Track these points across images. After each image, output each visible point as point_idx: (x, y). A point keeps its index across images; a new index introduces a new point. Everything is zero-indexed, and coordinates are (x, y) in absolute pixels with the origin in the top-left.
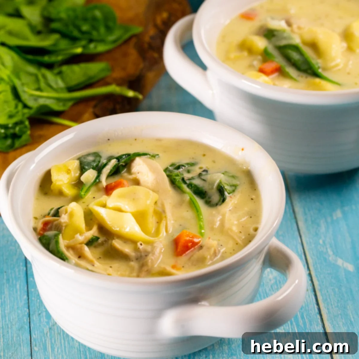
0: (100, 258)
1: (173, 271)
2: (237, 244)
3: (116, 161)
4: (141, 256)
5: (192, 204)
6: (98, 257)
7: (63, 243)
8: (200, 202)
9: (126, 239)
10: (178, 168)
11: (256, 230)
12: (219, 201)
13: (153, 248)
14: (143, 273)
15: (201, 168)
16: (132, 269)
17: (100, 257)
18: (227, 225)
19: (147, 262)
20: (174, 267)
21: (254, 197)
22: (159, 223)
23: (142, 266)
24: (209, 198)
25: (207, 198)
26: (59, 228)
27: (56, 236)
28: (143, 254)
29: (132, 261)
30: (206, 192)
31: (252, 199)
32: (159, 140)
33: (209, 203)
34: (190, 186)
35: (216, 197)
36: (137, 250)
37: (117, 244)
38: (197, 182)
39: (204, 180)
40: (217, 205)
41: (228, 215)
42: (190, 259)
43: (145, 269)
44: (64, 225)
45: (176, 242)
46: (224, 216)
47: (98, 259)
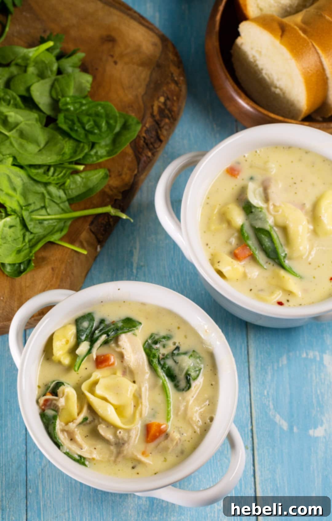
0: (87, 436)
1: (143, 459)
2: (195, 432)
3: (106, 337)
4: (119, 443)
5: (164, 388)
6: (86, 435)
7: (59, 425)
8: (169, 385)
9: (109, 425)
10: (156, 342)
11: (212, 419)
12: (185, 387)
13: (129, 437)
14: (120, 459)
15: (174, 344)
16: (112, 453)
17: (88, 435)
18: (189, 414)
19: (123, 451)
20: (144, 453)
21: (213, 383)
22: (136, 407)
23: (119, 453)
24: (178, 382)
25: (176, 381)
26: (56, 409)
27: (55, 418)
28: (121, 441)
29: (112, 445)
30: (176, 376)
31: (212, 385)
32: (143, 304)
33: (177, 386)
34: (163, 367)
35: (183, 384)
36: (115, 435)
38: (170, 363)
39: (175, 362)
40: (183, 390)
41: (191, 402)
42: (157, 447)
43: (121, 455)
44: (61, 408)
45: (147, 428)
46: (188, 402)
47: (85, 437)
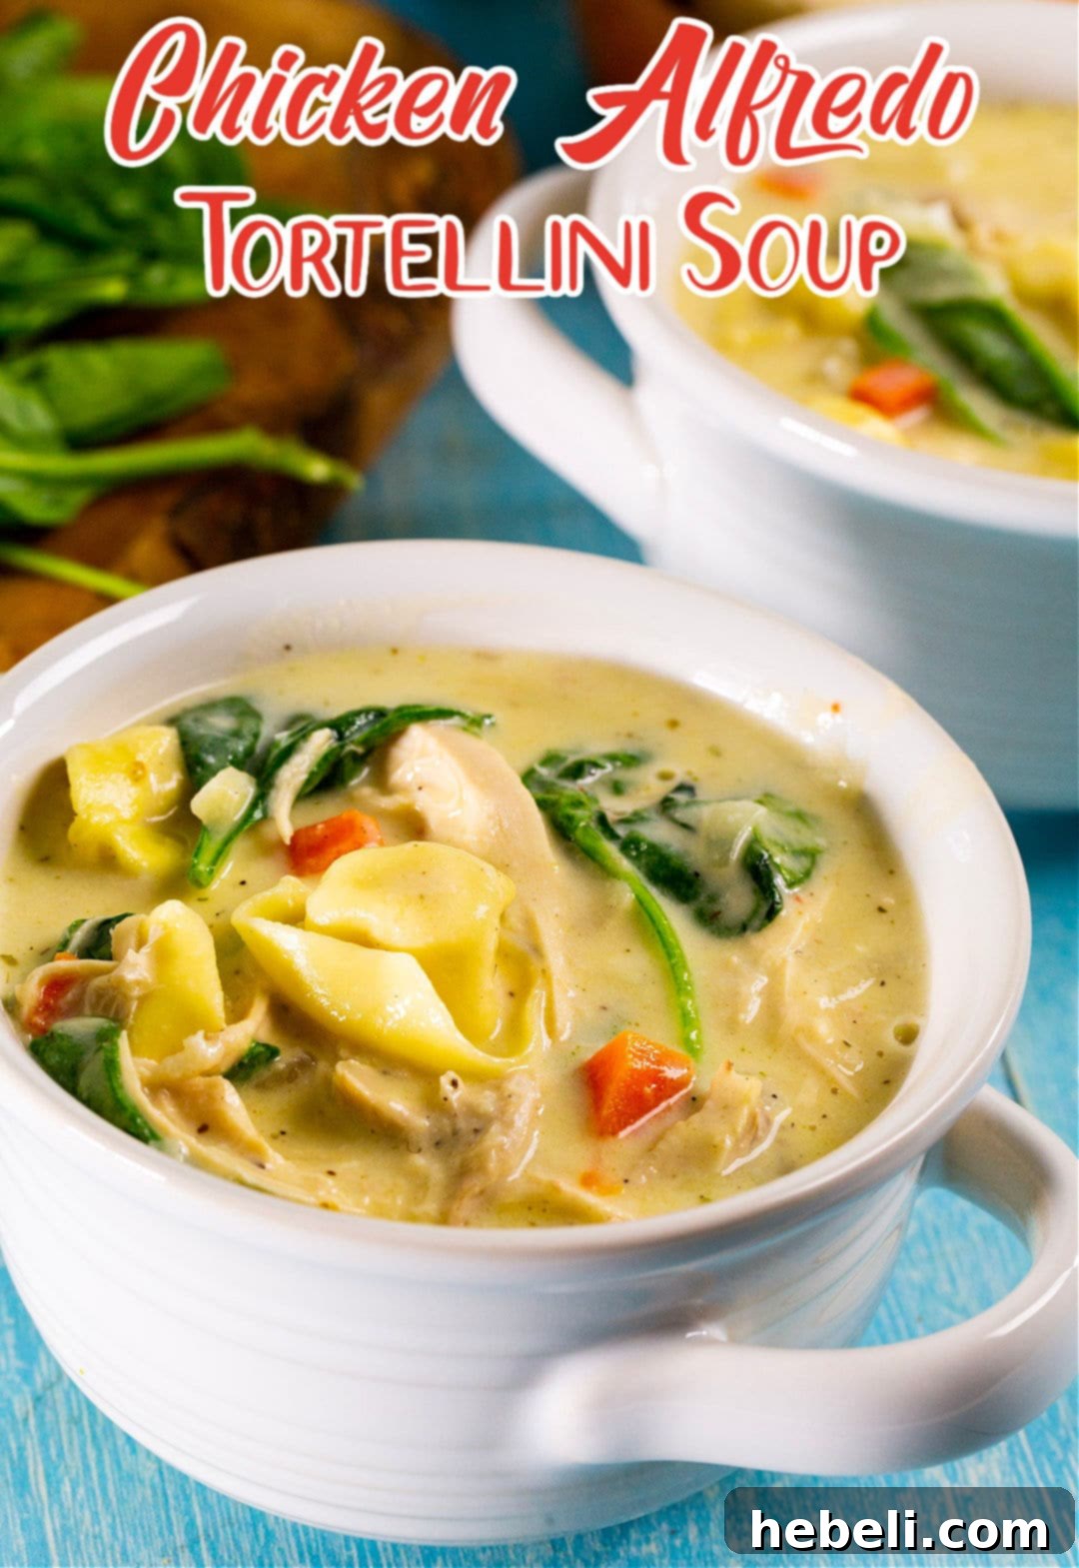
0: (283, 1133)
1: (589, 1198)
2: (834, 1091)
3: (330, 738)
4: (455, 1133)
5: (645, 923)
6: (276, 1131)
7: (134, 1069)
8: (675, 917)
9: (388, 1061)
10: (577, 771)
11: (908, 1036)
12: (755, 912)
13: (505, 1099)
14: (466, 1207)
15: (665, 777)
16: (420, 1184)
17: (284, 1128)
18: (793, 1014)
19: (482, 1159)
20: (588, 1181)
21: (888, 901)
22: (517, 995)
23: (461, 1174)
24: (713, 898)
25: (703, 898)
26: (112, 1007)
27: (106, 1038)
28: (462, 1124)
29: (419, 1151)
30: (697, 874)
31: (881, 910)
32: (486, 656)
33: (709, 919)
34: (629, 846)
35: (738, 900)
36: (435, 1104)
37: (355, 1077)
38: (658, 832)
39: (685, 826)
40: (744, 928)
41: (790, 972)
42: (651, 1149)
43: (475, 1184)
44: (136, 992)
45: (593, 1078)
46: (775, 974)
47: (274, 1137)
